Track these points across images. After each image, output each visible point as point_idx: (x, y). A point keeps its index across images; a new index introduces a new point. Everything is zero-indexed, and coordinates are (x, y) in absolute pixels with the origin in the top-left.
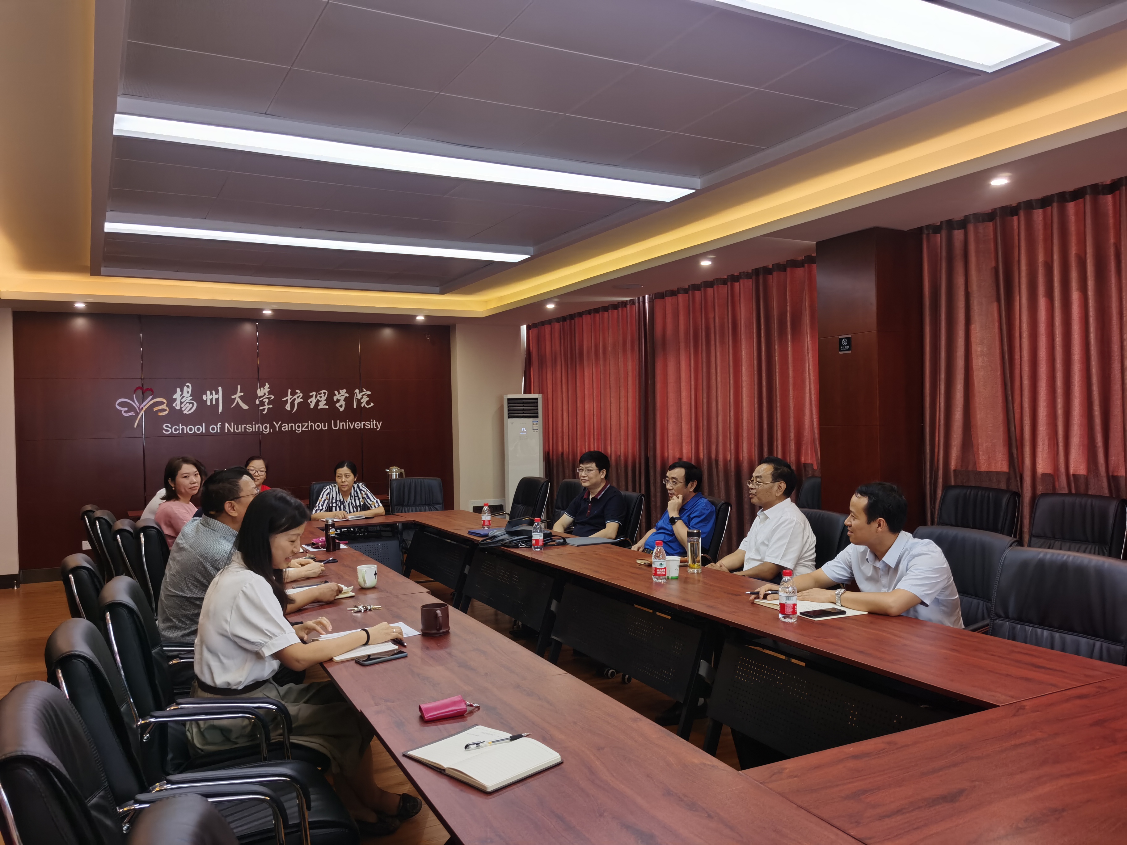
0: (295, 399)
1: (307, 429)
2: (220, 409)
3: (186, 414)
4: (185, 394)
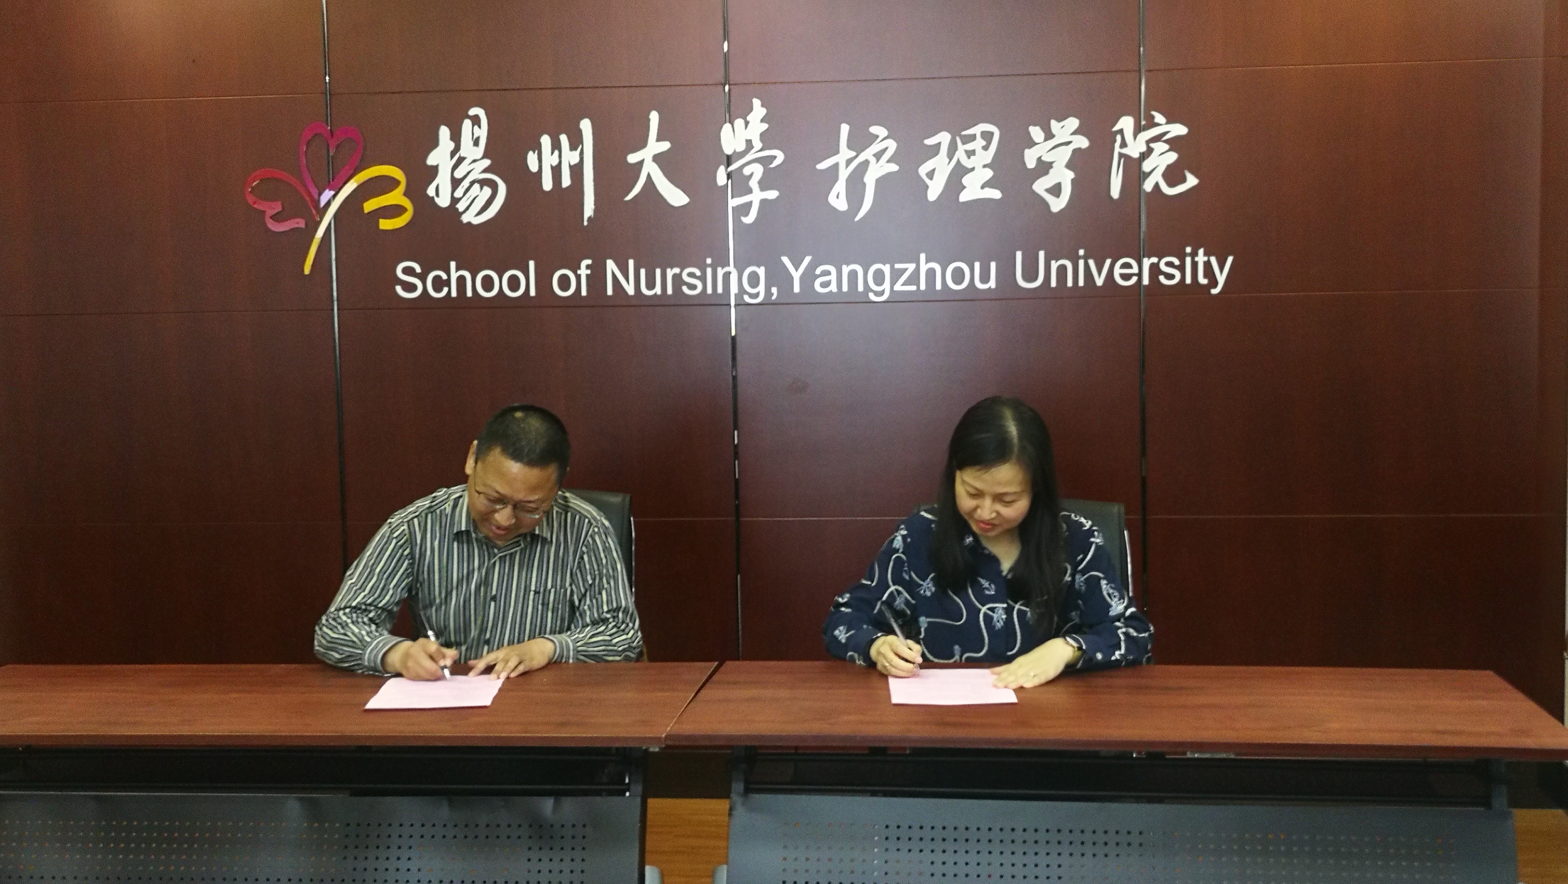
0: (866, 163)
1: (913, 288)
2: (589, 209)
3: (469, 223)
4: (467, 149)
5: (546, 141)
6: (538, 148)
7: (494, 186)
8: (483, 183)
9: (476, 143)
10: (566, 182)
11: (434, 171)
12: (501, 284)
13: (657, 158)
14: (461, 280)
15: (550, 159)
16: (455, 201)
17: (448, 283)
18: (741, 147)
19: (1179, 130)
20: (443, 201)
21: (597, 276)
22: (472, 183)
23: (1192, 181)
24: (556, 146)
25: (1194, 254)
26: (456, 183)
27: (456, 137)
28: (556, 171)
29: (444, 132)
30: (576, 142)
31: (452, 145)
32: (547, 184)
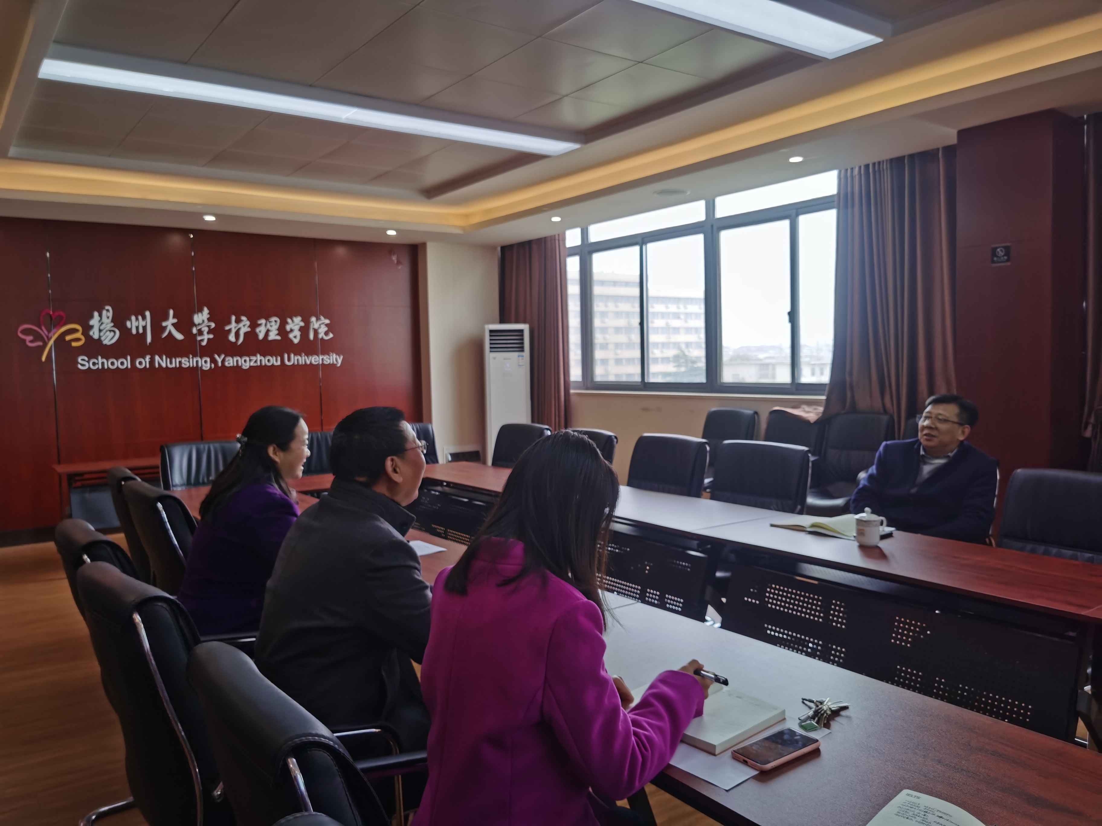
0: (240, 328)
1: (256, 364)
2: (149, 339)
3: (106, 345)
4: (104, 319)
5: (133, 318)
6: (130, 320)
7: (114, 332)
8: (110, 331)
9: (108, 318)
10: (141, 331)
11: (92, 327)
12: (117, 364)
13: (173, 325)
14: (103, 363)
15: (135, 324)
16: (100, 337)
17: (98, 364)
18: (201, 322)
19: (327, 321)
20: (96, 336)
21: (152, 361)
22: (107, 331)
23: (331, 335)
24: (137, 319)
25: (332, 356)
26: (100, 331)
27: (100, 315)
28: (137, 328)
29: (96, 314)
30: (144, 318)
31: (99, 318)
32: (134, 332)
